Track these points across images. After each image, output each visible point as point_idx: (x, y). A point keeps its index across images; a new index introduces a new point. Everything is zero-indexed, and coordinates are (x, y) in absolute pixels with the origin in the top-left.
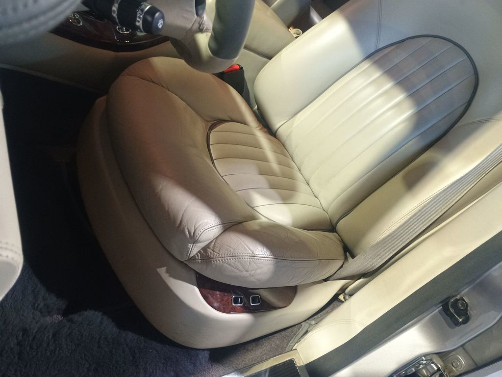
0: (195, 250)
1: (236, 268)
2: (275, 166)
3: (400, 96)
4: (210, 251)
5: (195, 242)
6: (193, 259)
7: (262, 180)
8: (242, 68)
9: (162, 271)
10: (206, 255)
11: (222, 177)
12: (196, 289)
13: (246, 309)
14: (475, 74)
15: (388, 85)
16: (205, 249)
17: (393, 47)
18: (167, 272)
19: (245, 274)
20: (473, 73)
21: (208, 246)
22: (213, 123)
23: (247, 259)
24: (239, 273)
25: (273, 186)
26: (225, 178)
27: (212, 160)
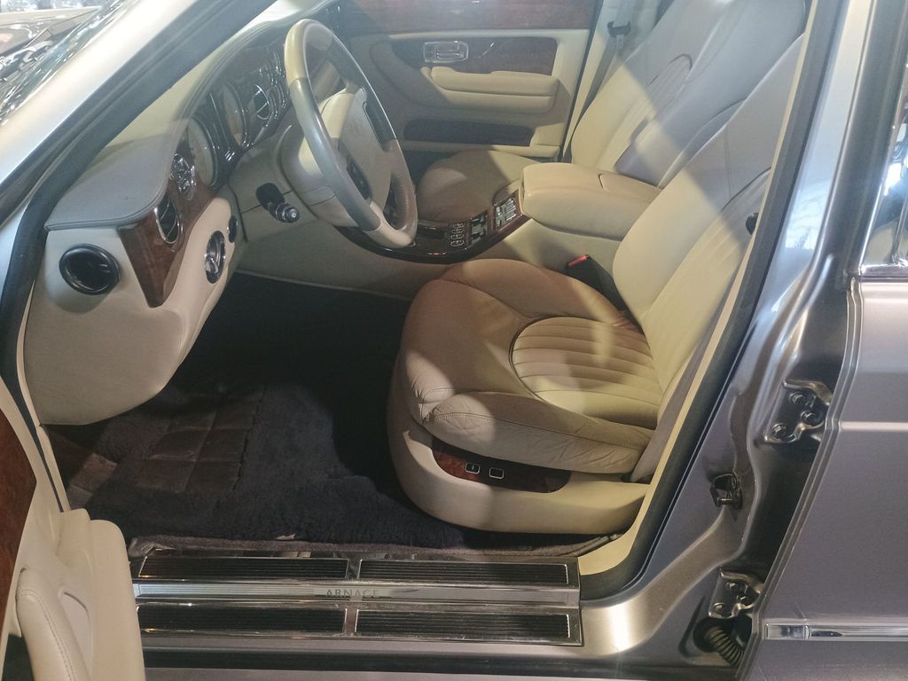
0: (426, 411)
2: (601, 357)
5: (424, 402)
6: (426, 420)
7: (563, 369)
8: (589, 258)
9: (406, 434)
12: (430, 451)
13: (481, 479)
16: (433, 409)
19: (463, 432)
21: (436, 407)
22: (537, 317)
23: (463, 416)
24: (459, 431)
25: (575, 375)
26: (517, 367)
27: (511, 351)
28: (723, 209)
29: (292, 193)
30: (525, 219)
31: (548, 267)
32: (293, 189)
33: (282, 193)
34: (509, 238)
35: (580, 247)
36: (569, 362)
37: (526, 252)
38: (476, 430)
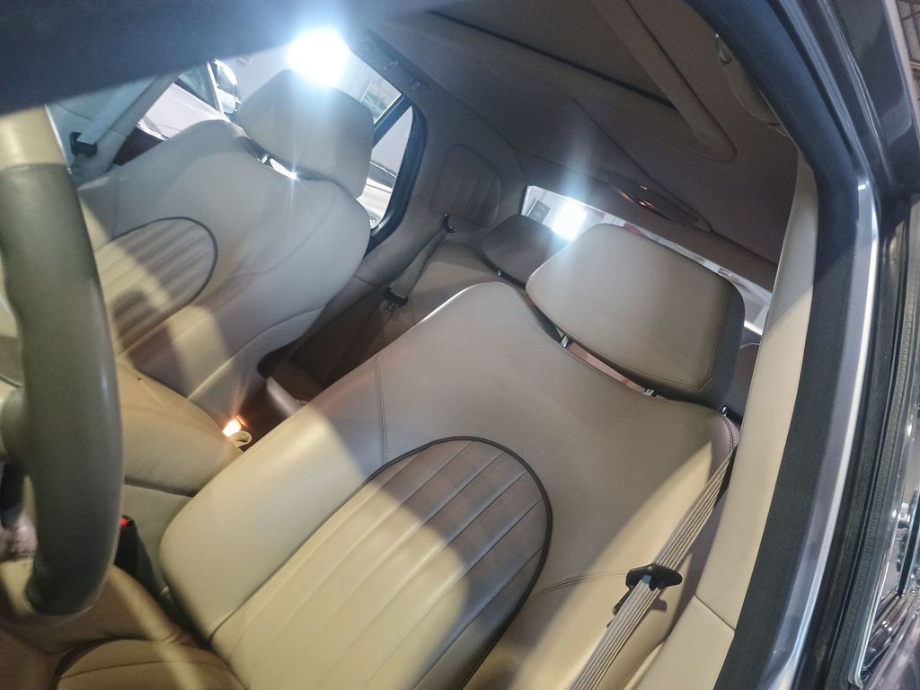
3: (434, 547)
8: (132, 523)
14: (544, 499)
15: (412, 527)
17: (409, 460)
20: (541, 498)
22: (64, 654)
28: (372, 478)
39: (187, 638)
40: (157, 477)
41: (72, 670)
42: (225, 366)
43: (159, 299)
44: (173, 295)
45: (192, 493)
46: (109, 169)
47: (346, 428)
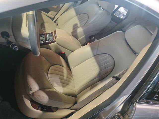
0: (31, 92)
1: (39, 99)
2: (65, 78)
4: (34, 93)
5: (31, 91)
6: (30, 94)
7: (59, 81)
8: (65, 53)
9: (23, 96)
10: (33, 94)
11: (48, 78)
12: (30, 102)
13: (41, 110)
14: (114, 65)
16: (33, 93)
18: (24, 96)
19: (41, 101)
21: (34, 92)
23: (42, 97)
24: (40, 100)
25: (61, 82)
26: (49, 78)
27: (48, 73)
28: (94, 56)
29: (13, 36)
30: (55, 42)
31: (56, 52)
32: (14, 35)
33: (10, 35)
34: (50, 44)
35: (63, 50)
36: (60, 79)
37: (53, 48)
38: (44, 101)
39: (69, 68)
40: (68, 48)
41: (53, 66)
42: (84, 36)
43: (79, 25)
44: (81, 25)
45: (73, 52)
46: (80, 5)
47: (92, 48)
